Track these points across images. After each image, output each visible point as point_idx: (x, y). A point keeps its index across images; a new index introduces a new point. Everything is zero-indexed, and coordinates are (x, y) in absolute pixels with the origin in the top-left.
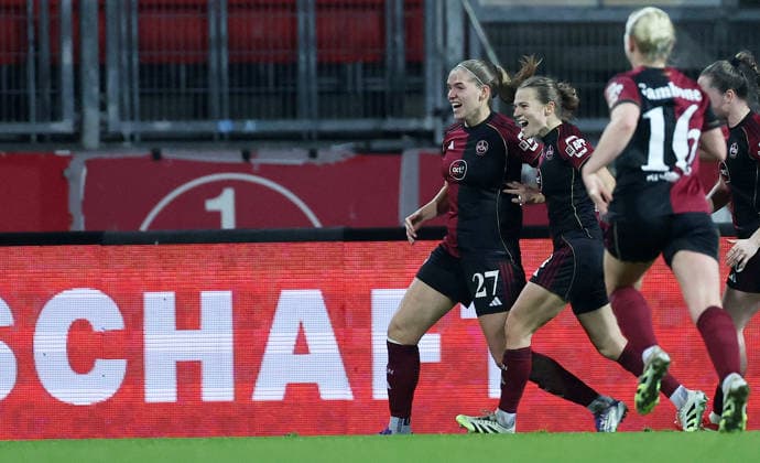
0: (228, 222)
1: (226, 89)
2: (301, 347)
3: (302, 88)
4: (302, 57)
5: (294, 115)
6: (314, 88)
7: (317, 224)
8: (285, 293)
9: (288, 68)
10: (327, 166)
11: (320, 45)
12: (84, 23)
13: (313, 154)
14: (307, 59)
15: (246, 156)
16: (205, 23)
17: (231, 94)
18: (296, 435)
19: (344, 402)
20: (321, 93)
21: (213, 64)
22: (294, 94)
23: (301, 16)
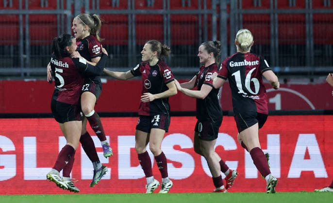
0: (278, 107)
1: (277, 55)
2: (307, 156)
3: (308, 54)
4: (308, 43)
5: (304, 65)
6: (313, 54)
7: (313, 108)
8: (301, 136)
9: (302, 46)
10: (317, 85)
11: (315, 37)
12: (221, 29)
13: (312, 80)
14: (310, 43)
15: (285, 81)
16: (269, 29)
17: (279, 57)
18: (305, 191)
19: (324, 179)
20: (315, 56)
21: (272, 45)
22: (305, 57)
23: (307, 26)
